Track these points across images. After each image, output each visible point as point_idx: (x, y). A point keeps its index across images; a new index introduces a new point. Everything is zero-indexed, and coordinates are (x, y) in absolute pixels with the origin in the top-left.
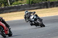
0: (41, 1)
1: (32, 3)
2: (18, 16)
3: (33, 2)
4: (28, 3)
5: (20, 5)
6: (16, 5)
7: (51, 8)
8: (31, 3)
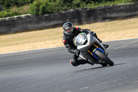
0: (66, 7)
1: (44, 11)
2: (11, 45)
3: (46, 9)
4: (35, 12)
5: (16, 17)
6: (5, 17)
7: (90, 23)
8: (40, 12)
